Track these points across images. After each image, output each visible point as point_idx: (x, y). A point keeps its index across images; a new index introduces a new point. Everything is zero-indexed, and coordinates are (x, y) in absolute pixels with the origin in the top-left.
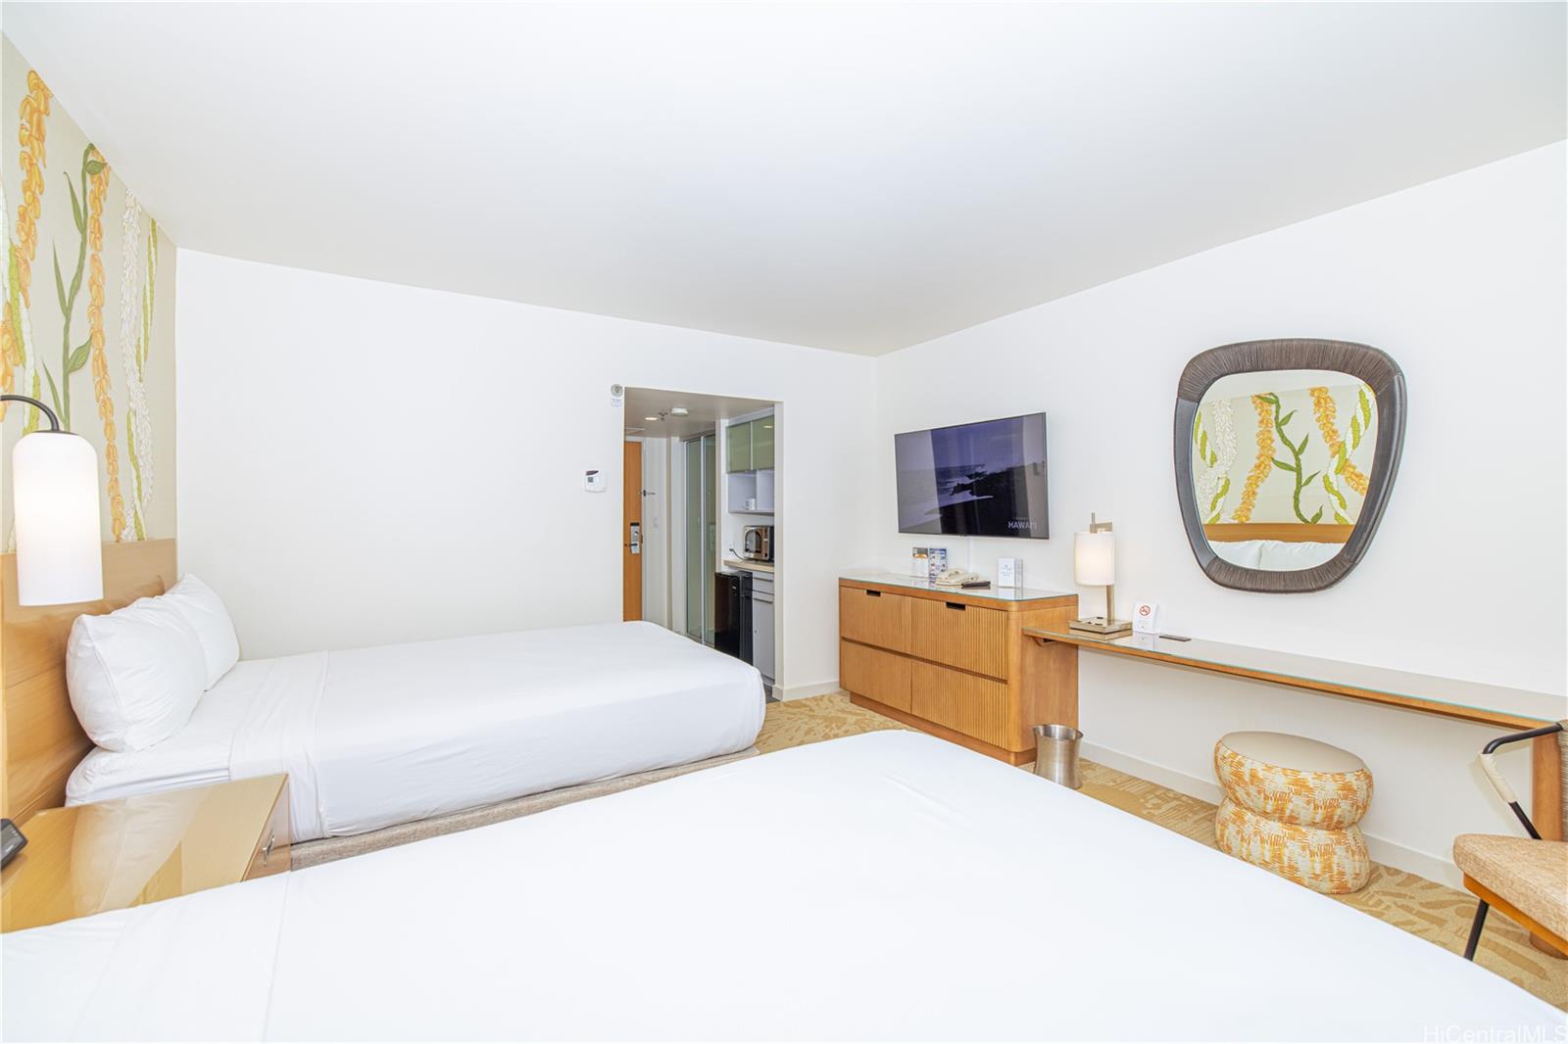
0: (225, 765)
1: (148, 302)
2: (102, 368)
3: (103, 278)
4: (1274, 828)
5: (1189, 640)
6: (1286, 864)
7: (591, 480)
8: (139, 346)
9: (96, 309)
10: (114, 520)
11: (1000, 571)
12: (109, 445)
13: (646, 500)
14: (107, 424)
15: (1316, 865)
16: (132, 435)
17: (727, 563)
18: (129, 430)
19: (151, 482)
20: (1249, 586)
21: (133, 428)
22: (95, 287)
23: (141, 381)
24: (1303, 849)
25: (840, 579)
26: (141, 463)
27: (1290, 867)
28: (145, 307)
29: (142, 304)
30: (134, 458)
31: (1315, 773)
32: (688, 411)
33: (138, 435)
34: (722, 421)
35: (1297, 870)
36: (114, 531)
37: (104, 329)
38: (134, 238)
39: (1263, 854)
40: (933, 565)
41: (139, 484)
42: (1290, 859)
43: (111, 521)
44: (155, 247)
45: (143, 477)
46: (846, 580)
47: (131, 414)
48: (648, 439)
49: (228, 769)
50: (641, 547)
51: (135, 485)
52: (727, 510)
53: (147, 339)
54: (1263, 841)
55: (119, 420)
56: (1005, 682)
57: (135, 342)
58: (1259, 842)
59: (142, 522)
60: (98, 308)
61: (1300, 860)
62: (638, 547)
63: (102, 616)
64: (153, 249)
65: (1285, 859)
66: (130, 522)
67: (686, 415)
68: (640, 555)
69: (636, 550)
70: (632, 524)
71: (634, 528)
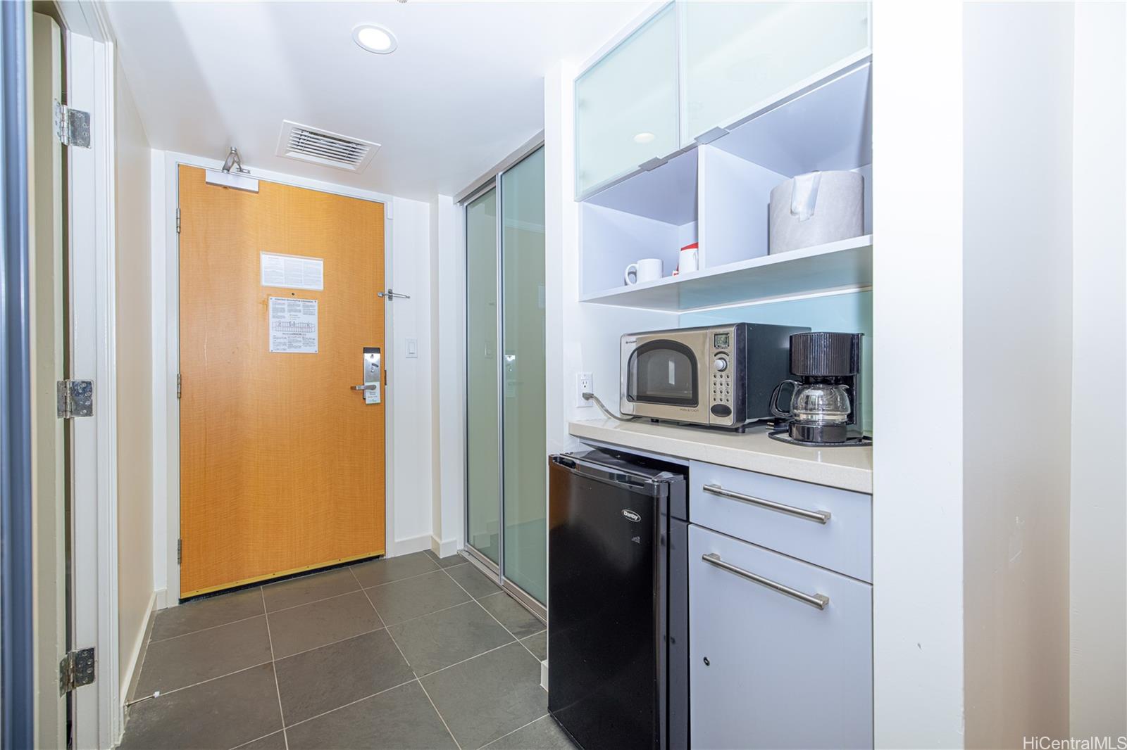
13: (396, 310)
50: (383, 394)
62: (377, 392)
68: (381, 406)
69: (372, 398)
70: (366, 350)
71: (371, 359)
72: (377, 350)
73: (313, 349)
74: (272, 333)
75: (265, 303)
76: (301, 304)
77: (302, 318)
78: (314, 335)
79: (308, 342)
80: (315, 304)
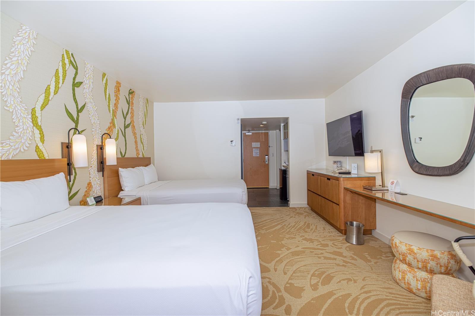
0: (135, 195)
1: (146, 114)
2: (134, 127)
3: (134, 112)
4: (404, 267)
5: (407, 195)
6: (406, 282)
7: (232, 143)
8: (143, 122)
9: (132, 117)
10: (137, 154)
11: (352, 168)
12: (135, 141)
13: (270, 149)
14: (135, 137)
15: (418, 285)
16: (141, 138)
17: (283, 166)
18: (141, 137)
19: (147, 147)
20: (425, 173)
21: (142, 137)
22: (132, 113)
23: (144, 128)
24: (414, 277)
25: (307, 171)
26: (144, 143)
27: (408, 283)
28: (145, 115)
29: (144, 114)
30: (142, 143)
31: (419, 248)
32: (267, 123)
33: (143, 138)
34: (281, 124)
35: (410, 285)
36: (137, 155)
37: (134, 120)
38: (142, 103)
39: (399, 276)
40: (338, 166)
41: (143, 147)
42: (408, 280)
43: (136, 154)
44: (148, 103)
45: (144, 146)
46: (308, 171)
47: (141, 135)
48: (270, 131)
49: (135, 196)
50: (268, 162)
51: (142, 147)
52: (283, 151)
53: (145, 121)
54: (399, 271)
55: (138, 136)
56: (338, 205)
57: (142, 121)
58: (398, 271)
59: (144, 154)
60: (133, 117)
61: (412, 281)
62: (267, 162)
63: (125, 169)
64: (147, 104)
65: (406, 280)
66: (141, 154)
67: (266, 124)
68: (268, 164)
69: (267, 163)
70: (266, 155)
71: (267, 157)
72: (267, 155)
73: (259, 156)
74: (254, 153)
75: (252, 149)
76: (257, 149)
77: (257, 151)
78: (259, 153)
79: (258, 155)
80: (259, 149)
